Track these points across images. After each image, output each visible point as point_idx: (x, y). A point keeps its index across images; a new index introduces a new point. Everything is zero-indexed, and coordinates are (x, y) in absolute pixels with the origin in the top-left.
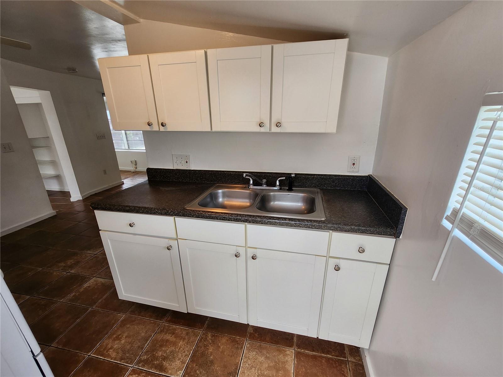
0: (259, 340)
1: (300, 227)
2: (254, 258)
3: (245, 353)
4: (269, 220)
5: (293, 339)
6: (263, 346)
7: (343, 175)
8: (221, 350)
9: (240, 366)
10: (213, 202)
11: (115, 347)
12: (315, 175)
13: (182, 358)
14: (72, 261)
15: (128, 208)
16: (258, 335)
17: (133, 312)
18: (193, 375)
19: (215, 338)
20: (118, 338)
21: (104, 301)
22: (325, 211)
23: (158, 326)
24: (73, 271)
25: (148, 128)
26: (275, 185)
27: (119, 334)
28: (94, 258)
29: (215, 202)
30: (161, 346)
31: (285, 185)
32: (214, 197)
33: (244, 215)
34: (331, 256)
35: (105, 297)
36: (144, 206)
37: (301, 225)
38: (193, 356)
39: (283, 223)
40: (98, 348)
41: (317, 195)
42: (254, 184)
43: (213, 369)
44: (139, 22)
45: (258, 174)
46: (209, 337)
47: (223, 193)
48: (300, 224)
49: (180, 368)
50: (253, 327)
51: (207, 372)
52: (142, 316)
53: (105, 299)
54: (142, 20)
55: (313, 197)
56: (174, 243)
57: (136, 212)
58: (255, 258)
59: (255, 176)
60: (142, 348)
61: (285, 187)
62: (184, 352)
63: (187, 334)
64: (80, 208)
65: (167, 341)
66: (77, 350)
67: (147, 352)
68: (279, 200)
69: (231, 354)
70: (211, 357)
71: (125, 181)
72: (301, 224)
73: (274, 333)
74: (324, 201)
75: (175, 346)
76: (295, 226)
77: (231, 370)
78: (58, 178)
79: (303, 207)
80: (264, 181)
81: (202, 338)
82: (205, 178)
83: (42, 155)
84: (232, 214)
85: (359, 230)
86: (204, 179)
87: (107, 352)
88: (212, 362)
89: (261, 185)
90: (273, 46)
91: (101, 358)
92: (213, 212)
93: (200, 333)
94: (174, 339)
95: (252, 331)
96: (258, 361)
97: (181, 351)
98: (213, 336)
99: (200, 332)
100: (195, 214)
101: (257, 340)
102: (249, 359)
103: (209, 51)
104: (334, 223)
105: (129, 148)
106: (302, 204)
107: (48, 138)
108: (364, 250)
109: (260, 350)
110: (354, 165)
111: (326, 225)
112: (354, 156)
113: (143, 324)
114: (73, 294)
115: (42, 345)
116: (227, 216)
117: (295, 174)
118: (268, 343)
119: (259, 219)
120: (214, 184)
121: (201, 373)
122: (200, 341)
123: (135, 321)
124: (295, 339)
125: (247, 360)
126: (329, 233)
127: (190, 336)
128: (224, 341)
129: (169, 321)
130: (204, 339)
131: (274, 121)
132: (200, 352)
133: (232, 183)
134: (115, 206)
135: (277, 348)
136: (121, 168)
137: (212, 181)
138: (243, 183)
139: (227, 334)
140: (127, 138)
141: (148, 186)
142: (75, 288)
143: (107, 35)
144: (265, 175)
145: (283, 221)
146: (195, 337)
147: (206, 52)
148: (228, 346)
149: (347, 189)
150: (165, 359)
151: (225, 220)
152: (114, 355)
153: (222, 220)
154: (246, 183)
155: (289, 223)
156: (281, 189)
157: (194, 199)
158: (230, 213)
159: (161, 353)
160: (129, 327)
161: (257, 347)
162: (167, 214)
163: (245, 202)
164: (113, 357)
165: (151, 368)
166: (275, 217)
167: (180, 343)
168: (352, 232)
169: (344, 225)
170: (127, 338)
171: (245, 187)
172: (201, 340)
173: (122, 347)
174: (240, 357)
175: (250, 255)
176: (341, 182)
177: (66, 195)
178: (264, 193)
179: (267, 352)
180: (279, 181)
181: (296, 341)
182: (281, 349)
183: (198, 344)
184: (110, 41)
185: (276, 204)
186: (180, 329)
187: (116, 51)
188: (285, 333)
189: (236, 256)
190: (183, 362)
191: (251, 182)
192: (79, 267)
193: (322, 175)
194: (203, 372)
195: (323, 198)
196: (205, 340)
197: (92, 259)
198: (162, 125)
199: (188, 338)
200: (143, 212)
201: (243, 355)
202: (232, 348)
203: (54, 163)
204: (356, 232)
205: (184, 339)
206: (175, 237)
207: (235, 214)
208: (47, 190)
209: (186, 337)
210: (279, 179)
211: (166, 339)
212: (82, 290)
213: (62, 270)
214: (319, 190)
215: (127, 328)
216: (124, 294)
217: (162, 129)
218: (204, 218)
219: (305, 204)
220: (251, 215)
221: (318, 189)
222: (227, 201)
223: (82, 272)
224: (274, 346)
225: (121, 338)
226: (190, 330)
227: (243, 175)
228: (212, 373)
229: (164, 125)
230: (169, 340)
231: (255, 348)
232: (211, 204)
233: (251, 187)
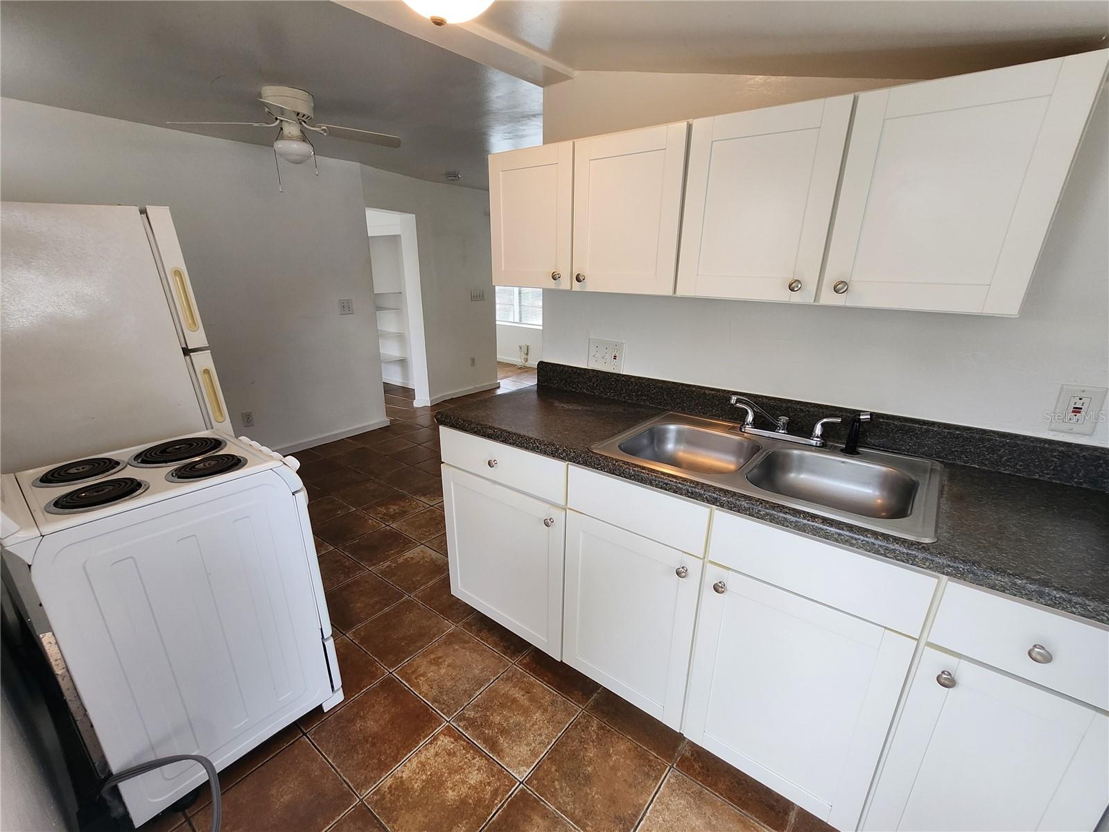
0: (700, 779)
1: (852, 545)
2: (718, 588)
3: (663, 794)
4: (771, 512)
5: (786, 814)
6: (707, 797)
7: (1031, 437)
8: (611, 763)
9: (644, 814)
10: (654, 449)
11: (429, 675)
12: (933, 424)
13: (533, 745)
14: (396, 508)
15: (490, 431)
16: (702, 768)
17: (469, 626)
18: (547, 786)
19: (604, 734)
20: (436, 662)
21: (428, 589)
22: (940, 521)
23: (505, 666)
24: (394, 526)
25: (551, 284)
26: (809, 434)
27: (440, 655)
28: (428, 511)
29: (656, 449)
30: (502, 706)
31: (837, 438)
32: (657, 438)
33: (711, 486)
34: (931, 641)
35: (431, 583)
36: (518, 432)
37: (854, 542)
38: (555, 750)
39: (804, 524)
40: (406, 666)
41: (928, 476)
42: (756, 424)
43: (587, 794)
44: (571, 78)
45: (772, 403)
46: (592, 726)
47: (679, 433)
48: (852, 538)
49: (526, 762)
50: (693, 745)
51: (575, 793)
52: (481, 639)
53: (430, 588)
54: (576, 73)
55: (913, 481)
56: (558, 515)
57: (503, 441)
58: (720, 589)
59: (762, 405)
60: (470, 696)
61: (838, 443)
62: (540, 735)
63: (553, 703)
64: (425, 420)
65: (514, 701)
66: (376, 656)
67: (475, 706)
68: (813, 472)
69: (630, 780)
70: (589, 769)
71: (503, 383)
72: (856, 539)
73: (741, 780)
74: (944, 496)
75: (526, 717)
76: (836, 540)
77: (624, 813)
78: (403, 362)
79: (879, 501)
80: (784, 419)
81: (580, 723)
82: (647, 396)
83: (388, 324)
84: (685, 480)
85: (1041, 595)
86: (644, 398)
87: (416, 678)
88: (588, 778)
89: (773, 428)
90: (858, 97)
91: (407, 684)
92: (644, 468)
93: (576, 711)
94: (527, 703)
95: (688, 754)
96: (687, 823)
97: (535, 731)
98: (601, 728)
99: (578, 710)
100: (608, 465)
101: (695, 778)
102: (668, 809)
103: (697, 124)
104: (956, 558)
105: (520, 320)
106: (877, 493)
107: (400, 294)
108: (1050, 655)
109: (698, 802)
110: (1079, 412)
111: (929, 556)
112: (1083, 389)
113: (480, 652)
114: (388, 563)
115: (335, 629)
116: (673, 481)
117: (872, 414)
118: (722, 795)
119: (745, 504)
120: (665, 410)
121: (562, 789)
122: (575, 726)
123: (469, 643)
124: (792, 817)
125: (663, 810)
126: (937, 580)
127: (557, 709)
128: (621, 748)
129: (526, 666)
130: (583, 726)
131: (831, 276)
132: (569, 748)
133: (703, 413)
134: (472, 423)
135: (741, 817)
136: (501, 357)
137: (660, 403)
138: (729, 419)
139: (631, 736)
140: (520, 301)
141: (535, 396)
142: (392, 554)
143: (515, 108)
144: (788, 408)
145: (805, 521)
146: (565, 715)
147: (690, 125)
148: (628, 762)
149: (1037, 477)
150: (504, 732)
151: (666, 490)
152: (425, 688)
153: (661, 488)
154: (735, 419)
155: (820, 528)
156: (823, 446)
157: (613, 435)
158: (681, 478)
159: (500, 720)
160: (457, 650)
161: (692, 792)
162: (554, 453)
163: (726, 462)
164: (423, 691)
165: (478, 738)
166: (787, 507)
167: (537, 715)
168: (1015, 595)
169: (992, 569)
170: (449, 668)
171: (733, 428)
172: (577, 726)
173: (439, 680)
174: (650, 795)
175: (711, 580)
176: (1020, 455)
177: (408, 393)
178: (777, 448)
179: (713, 815)
180: (822, 425)
181: (793, 821)
182: (750, 822)
183: (569, 731)
184: (517, 118)
185: (803, 478)
186: (542, 688)
187: (526, 136)
188: (768, 792)
189: (678, 573)
190: (534, 754)
191: (750, 418)
192: (404, 521)
193: (957, 428)
194: (568, 789)
195: (946, 488)
196: (584, 728)
197: (425, 513)
198: (578, 280)
199: (553, 712)
200: (513, 444)
201: (657, 795)
202: (635, 769)
203: (401, 338)
204: (1031, 600)
205: (546, 710)
206: (563, 503)
207: (692, 482)
208: (384, 383)
209: (550, 708)
210: (825, 420)
211: (513, 696)
212: (400, 560)
213: (380, 518)
214: (938, 466)
215: (454, 650)
216: (461, 588)
217: (577, 286)
218: (625, 477)
219: (885, 494)
220: (728, 491)
221: (937, 463)
222: (684, 452)
223: (407, 530)
224: (735, 810)
225: (441, 663)
226: (560, 699)
227: (730, 398)
228: (584, 801)
229: (581, 278)
230: (518, 701)
231: (688, 792)
232: (649, 452)
233: (749, 429)
